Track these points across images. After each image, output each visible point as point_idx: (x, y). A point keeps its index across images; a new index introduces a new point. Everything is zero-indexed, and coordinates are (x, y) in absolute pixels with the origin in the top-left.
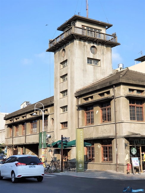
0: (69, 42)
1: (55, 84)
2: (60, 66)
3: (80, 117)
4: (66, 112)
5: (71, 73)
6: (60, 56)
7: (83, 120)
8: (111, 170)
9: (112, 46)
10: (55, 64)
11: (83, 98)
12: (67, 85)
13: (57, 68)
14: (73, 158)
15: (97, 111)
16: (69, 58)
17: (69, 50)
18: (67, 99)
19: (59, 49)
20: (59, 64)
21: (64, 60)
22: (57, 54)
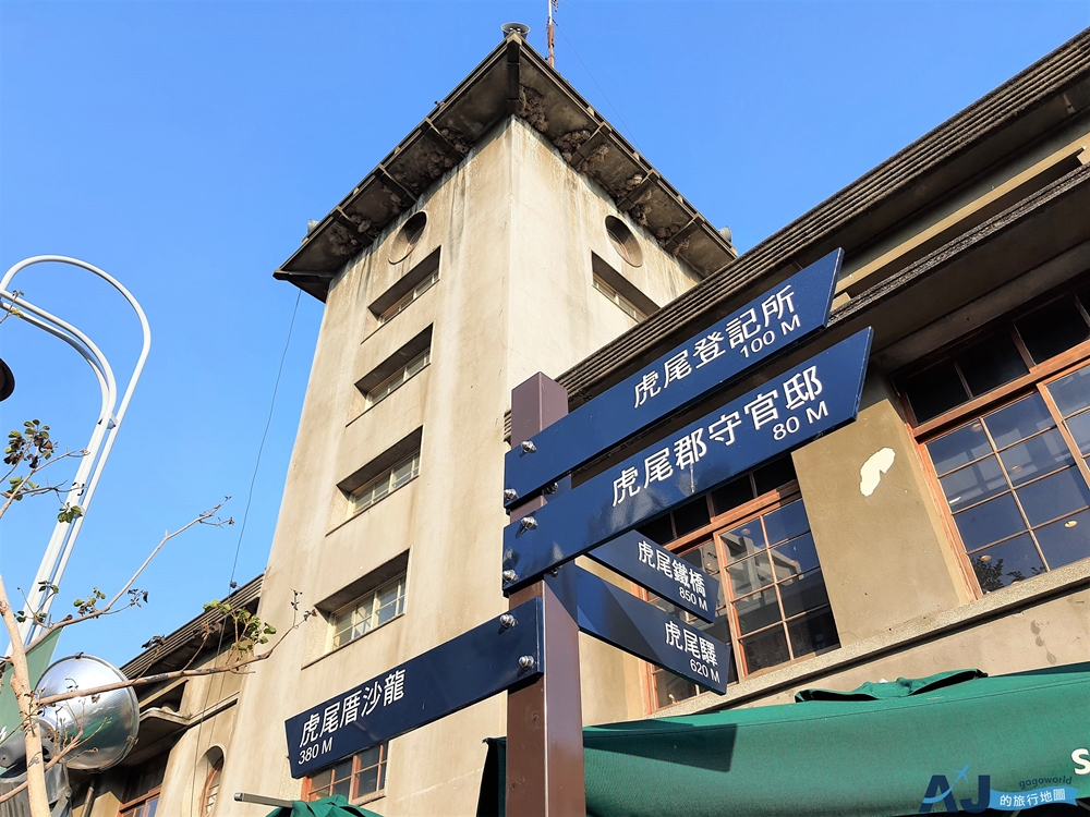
2: (366, 323)
6: (372, 273)
10: (327, 336)
12: (424, 397)
13: (333, 351)
16: (455, 234)
17: (463, 193)
18: (413, 498)
19: (377, 240)
20: (363, 314)
21: (413, 267)
22: (350, 277)
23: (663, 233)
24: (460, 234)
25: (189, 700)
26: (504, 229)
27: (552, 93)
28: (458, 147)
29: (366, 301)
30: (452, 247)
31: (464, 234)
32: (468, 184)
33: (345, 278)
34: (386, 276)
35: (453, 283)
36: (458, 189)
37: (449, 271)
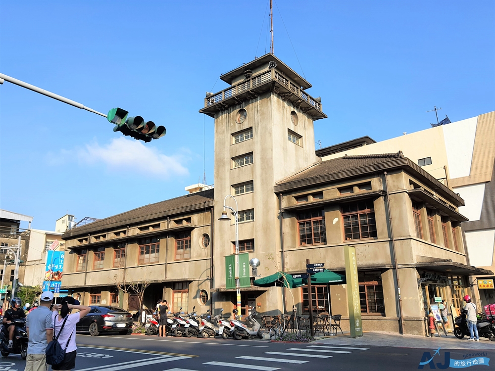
0: (255, 98)
1: (218, 171)
2: (231, 138)
3: (287, 230)
4: (245, 221)
5: (264, 150)
6: (230, 121)
7: (293, 236)
8: (383, 330)
9: (315, 118)
10: (217, 136)
11: (294, 195)
12: (253, 172)
13: (222, 143)
14: (272, 309)
15: (336, 220)
16: (256, 125)
17: (258, 112)
18: (253, 197)
19: (229, 109)
20: (229, 135)
21: (244, 129)
22: (222, 118)
23: (303, 109)
24: (258, 126)
25: (193, 221)
26: (271, 133)
27: (281, 87)
28: (256, 96)
29: (230, 131)
30: (255, 129)
31: (259, 127)
32: (259, 109)
33: (220, 117)
34: (235, 126)
35: (257, 142)
36: (256, 109)
37: (255, 137)
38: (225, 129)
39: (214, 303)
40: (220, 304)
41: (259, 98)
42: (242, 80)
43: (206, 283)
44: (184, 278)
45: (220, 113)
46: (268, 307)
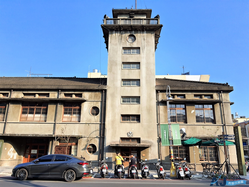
0: (143, 31)
1: (111, 68)
2: (122, 50)
3: (161, 112)
5: (148, 63)
6: (122, 39)
12: (140, 74)
13: (114, 50)
14: (153, 158)
15: (193, 111)
16: (143, 47)
17: (144, 40)
19: (122, 32)
20: (121, 48)
21: (133, 47)
22: (116, 35)
25: (84, 97)
29: (122, 45)
30: (142, 49)
31: (145, 49)
32: (145, 38)
33: (114, 34)
34: (126, 43)
35: (143, 57)
36: (143, 38)
37: (142, 54)
38: (118, 43)
39: (105, 154)
40: (110, 154)
41: (145, 32)
42: (126, 18)
43: (95, 140)
44: (73, 135)
45: (114, 32)
46: (150, 157)
